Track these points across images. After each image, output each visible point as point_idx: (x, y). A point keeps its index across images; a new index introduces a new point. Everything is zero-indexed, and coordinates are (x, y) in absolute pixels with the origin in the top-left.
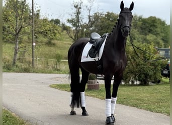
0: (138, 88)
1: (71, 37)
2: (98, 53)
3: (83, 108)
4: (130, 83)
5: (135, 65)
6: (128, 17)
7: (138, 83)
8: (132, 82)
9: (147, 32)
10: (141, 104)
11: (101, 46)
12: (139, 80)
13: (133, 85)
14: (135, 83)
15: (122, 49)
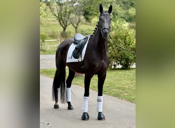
0: (120, 72)
1: (55, 15)
2: (81, 54)
3: (69, 103)
4: (113, 67)
5: (116, 51)
6: (107, 19)
7: (120, 66)
8: (115, 66)
9: (129, 5)
10: (122, 93)
11: (83, 47)
12: (121, 64)
13: (115, 69)
14: (117, 67)
15: (103, 51)
